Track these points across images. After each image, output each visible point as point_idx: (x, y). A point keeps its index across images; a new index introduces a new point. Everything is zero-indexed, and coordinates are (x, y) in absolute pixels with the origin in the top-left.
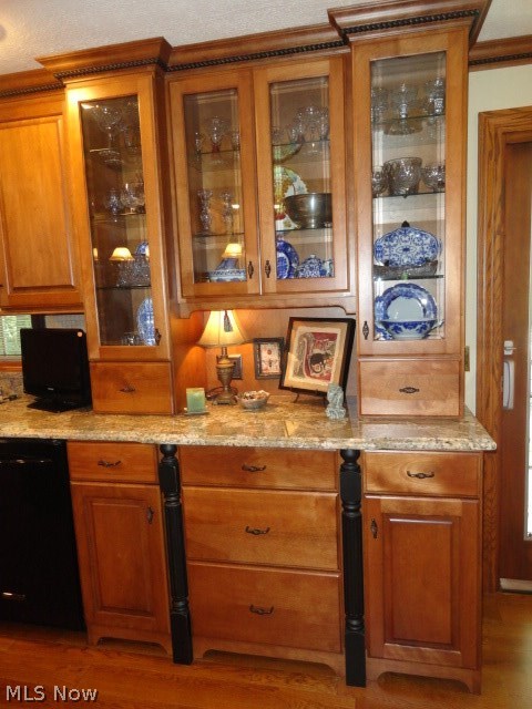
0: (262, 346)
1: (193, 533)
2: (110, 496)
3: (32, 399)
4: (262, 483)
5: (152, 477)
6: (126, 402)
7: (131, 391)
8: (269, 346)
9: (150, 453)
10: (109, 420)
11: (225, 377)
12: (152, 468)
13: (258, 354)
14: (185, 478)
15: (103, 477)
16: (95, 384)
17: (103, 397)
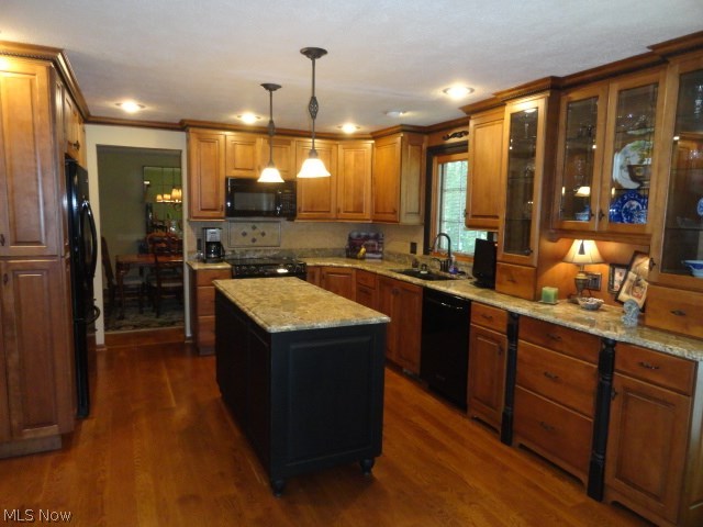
0: (616, 270)
1: (519, 368)
2: (486, 336)
3: (475, 280)
4: (557, 347)
5: (505, 330)
6: (510, 288)
7: (514, 282)
8: (621, 270)
9: (506, 315)
10: (498, 296)
11: (581, 286)
12: (505, 324)
13: (612, 275)
14: (520, 334)
15: (482, 323)
16: (498, 275)
17: (500, 283)
